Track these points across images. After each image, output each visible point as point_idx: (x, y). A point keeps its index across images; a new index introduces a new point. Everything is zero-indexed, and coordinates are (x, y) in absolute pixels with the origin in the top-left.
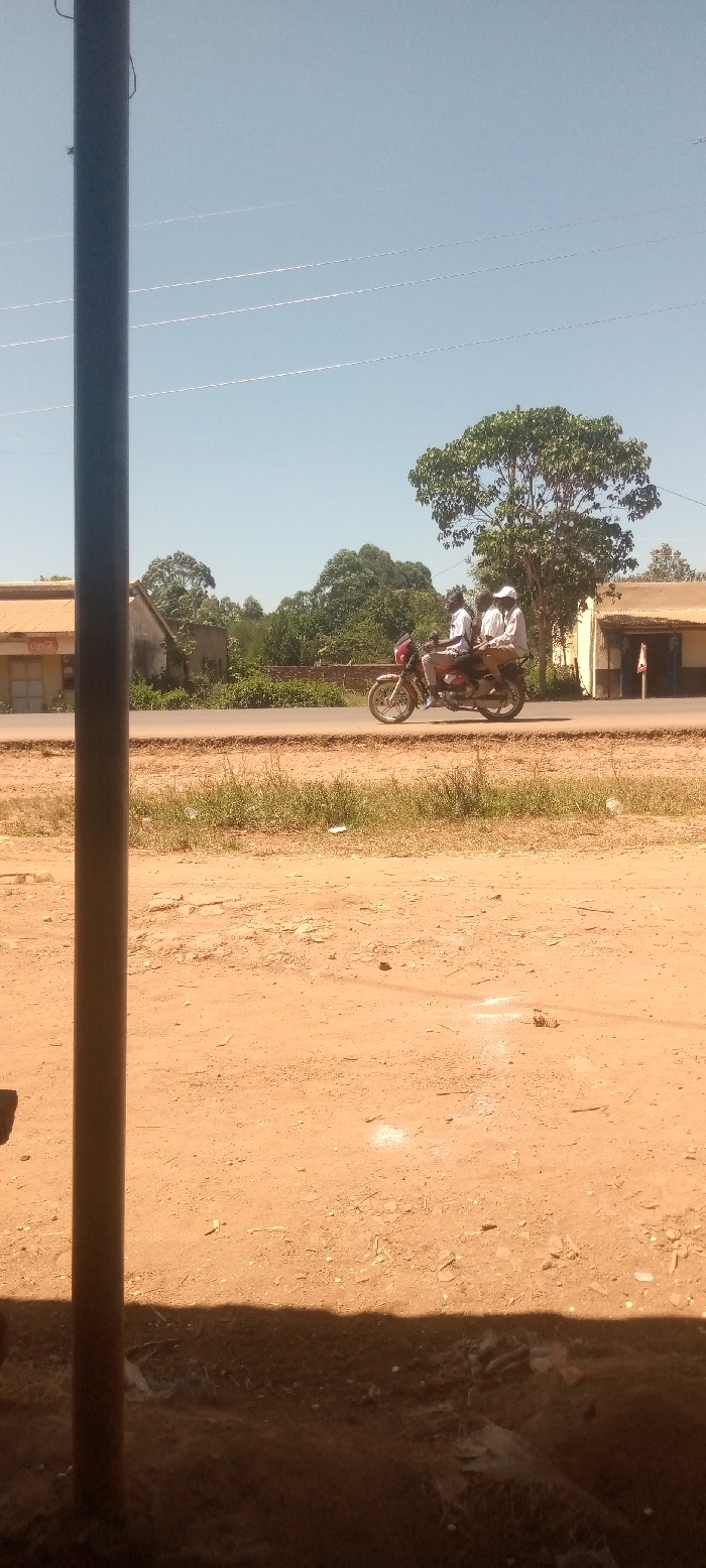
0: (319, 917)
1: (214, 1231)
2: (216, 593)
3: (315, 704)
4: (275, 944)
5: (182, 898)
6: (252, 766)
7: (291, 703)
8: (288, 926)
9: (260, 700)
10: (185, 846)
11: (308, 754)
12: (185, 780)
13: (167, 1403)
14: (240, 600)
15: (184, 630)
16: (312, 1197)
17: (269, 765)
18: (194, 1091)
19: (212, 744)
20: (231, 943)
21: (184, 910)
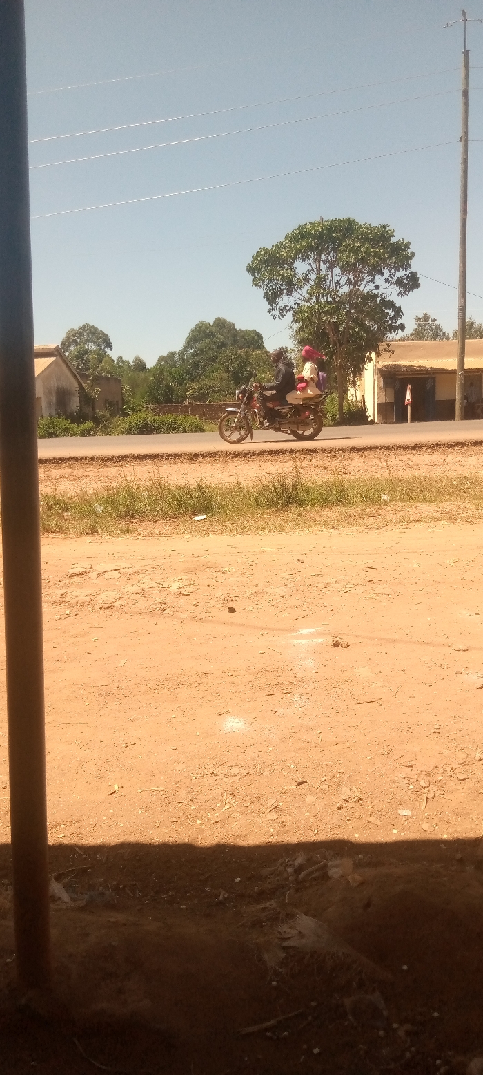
0: (187, 577)
1: (114, 792)
2: (114, 354)
3: (184, 431)
4: (156, 597)
5: (91, 567)
6: (141, 474)
7: (168, 431)
8: (165, 585)
9: (145, 429)
10: (94, 531)
11: (179, 466)
12: (94, 486)
13: (82, 909)
14: (130, 358)
15: (92, 380)
16: (182, 766)
17: (152, 474)
18: (101, 699)
19: (112, 460)
20: (126, 597)
21: (93, 575)
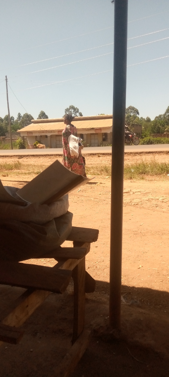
0: (165, 196)
1: (140, 268)
2: (140, 116)
3: (164, 143)
4: (154, 202)
5: (131, 190)
6: (148, 159)
7: (158, 143)
8: (157, 198)
9: (150, 143)
10: (131, 178)
11: (162, 156)
12: (131, 162)
13: (130, 306)
15: (131, 126)
16: (164, 263)
17: (152, 159)
18: (135, 235)
20: (143, 201)
21: (131, 193)
